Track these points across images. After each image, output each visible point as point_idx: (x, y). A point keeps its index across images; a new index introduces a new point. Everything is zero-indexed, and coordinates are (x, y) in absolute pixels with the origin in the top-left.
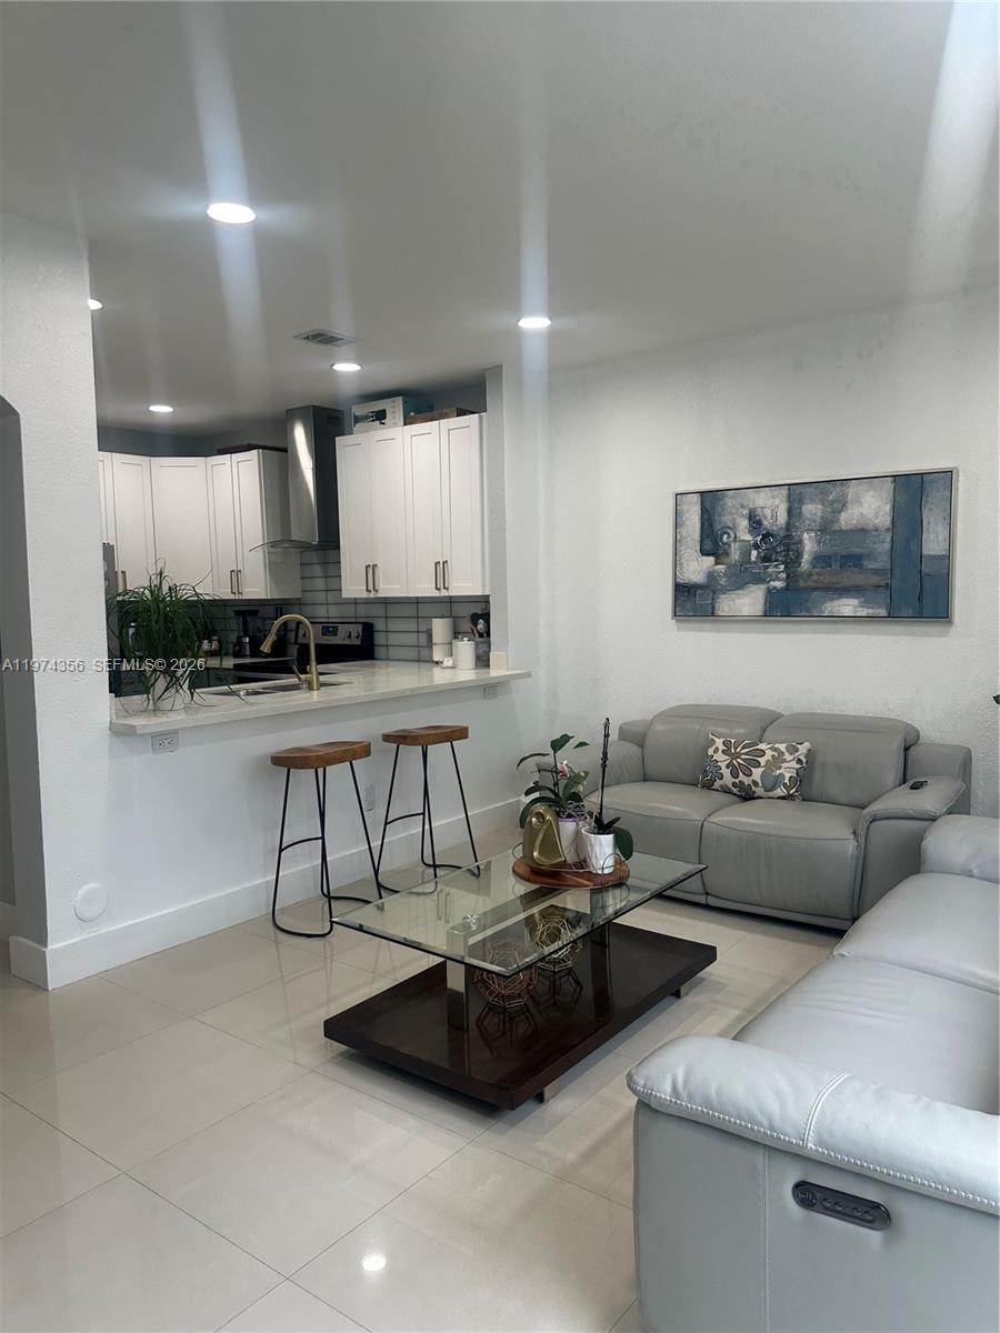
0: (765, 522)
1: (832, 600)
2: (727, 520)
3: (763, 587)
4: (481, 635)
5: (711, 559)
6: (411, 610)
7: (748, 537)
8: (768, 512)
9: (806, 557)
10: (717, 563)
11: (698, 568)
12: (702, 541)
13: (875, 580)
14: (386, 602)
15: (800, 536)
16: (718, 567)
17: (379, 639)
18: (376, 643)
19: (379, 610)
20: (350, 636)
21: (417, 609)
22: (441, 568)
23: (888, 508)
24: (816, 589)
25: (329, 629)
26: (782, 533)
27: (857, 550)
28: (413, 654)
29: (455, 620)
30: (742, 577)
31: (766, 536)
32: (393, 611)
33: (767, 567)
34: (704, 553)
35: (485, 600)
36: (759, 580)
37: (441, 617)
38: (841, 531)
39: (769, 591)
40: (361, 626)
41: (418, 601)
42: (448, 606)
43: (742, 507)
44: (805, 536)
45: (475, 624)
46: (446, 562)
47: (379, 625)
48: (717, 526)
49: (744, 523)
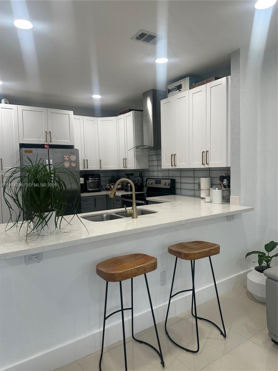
4: (225, 187)
6: (191, 174)
14: (181, 170)
17: (178, 186)
18: (176, 187)
19: (178, 174)
20: (165, 185)
21: (194, 173)
22: (205, 155)
25: (158, 181)
28: (192, 193)
29: (212, 179)
32: (184, 174)
35: (228, 169)
37: (205, 177)
40: (170, 180)
41: (194, 170)
42: (208, 172)
45: (222, 182)
46: (208, 151)
47: (178, 180)
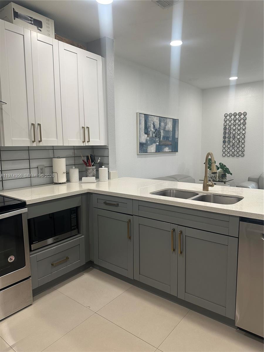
0: (156, 126)
1: (165, 148)
2: (149, 124)
3: (155, 144)
5: (147, 135)
7: (153, 130)
8: (156, 123)
9: (162, 137)
10: (148, 137)
11: (144, 138)
12: (145, 130)
13: (170, 143)
15: (161, 131)
16: (148, 138)
23: (172, 126)
24: (163, 145)
26: (158, 130)
27: (168, 136)
30: (152, 141)
31: (156, 130)
33: (156, 139)
34: (145, 133)
36: (155, 142)
38: (166, 131)
39: (157, 145)
43: (152, 121)
44: (162, 131)
48: (148, 126)
49: (152, 126)
